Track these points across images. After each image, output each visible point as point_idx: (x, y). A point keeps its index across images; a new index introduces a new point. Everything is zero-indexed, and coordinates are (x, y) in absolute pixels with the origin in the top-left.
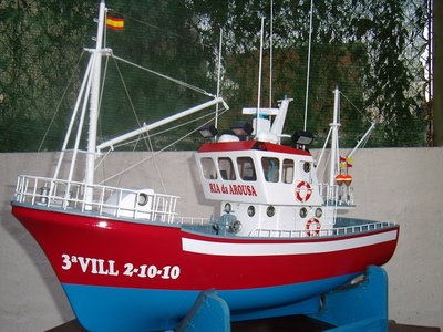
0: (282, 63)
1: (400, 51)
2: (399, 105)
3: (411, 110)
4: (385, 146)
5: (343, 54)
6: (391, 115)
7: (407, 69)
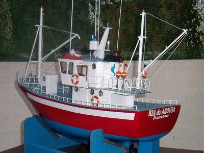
0: (127, 12)
1: (195, 4)
2: (194, 35)
3: (201, 38)
4: (185, 58)
5: (162, 6)
6: (189, 42)
7: (199, 15)
